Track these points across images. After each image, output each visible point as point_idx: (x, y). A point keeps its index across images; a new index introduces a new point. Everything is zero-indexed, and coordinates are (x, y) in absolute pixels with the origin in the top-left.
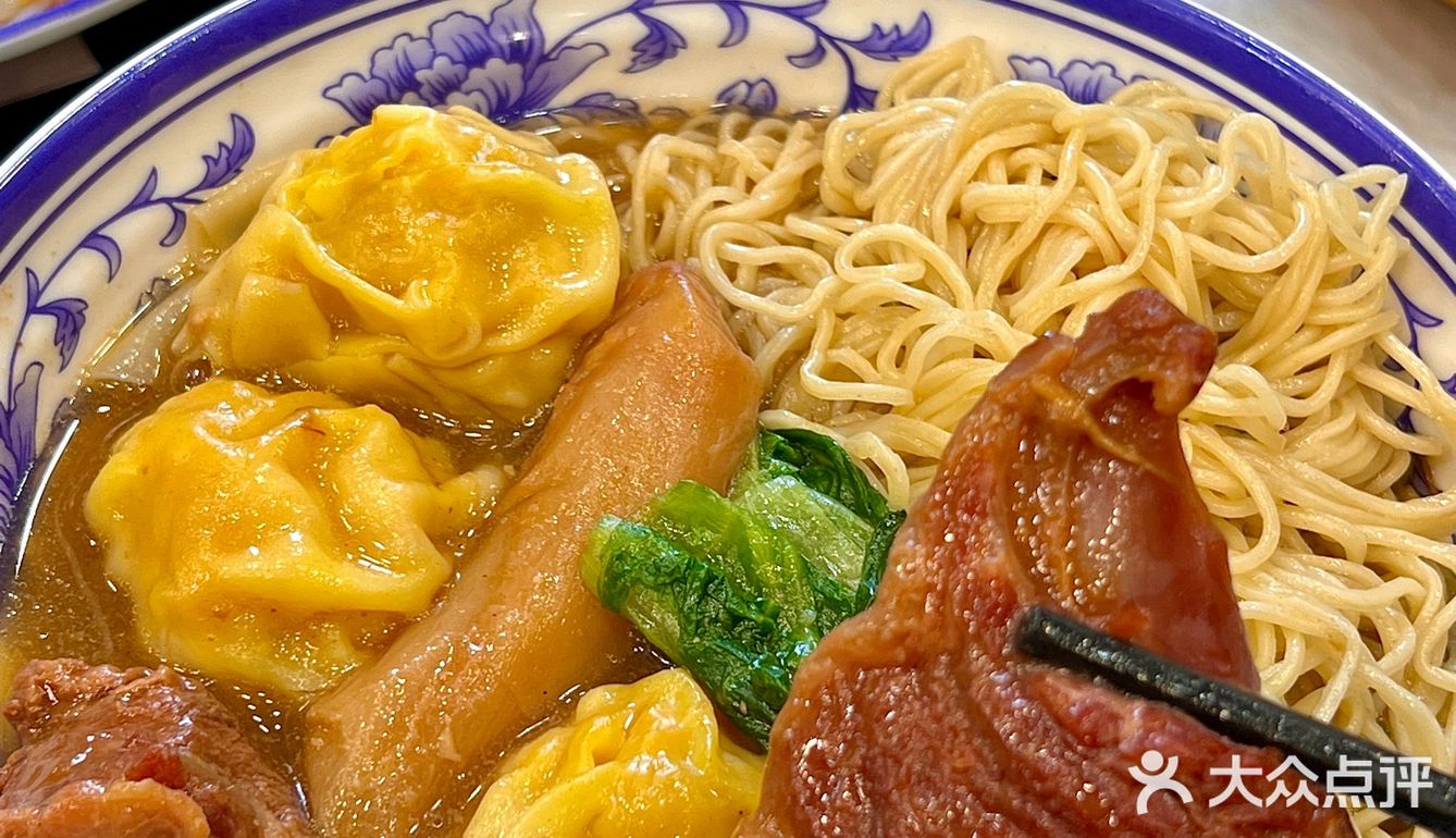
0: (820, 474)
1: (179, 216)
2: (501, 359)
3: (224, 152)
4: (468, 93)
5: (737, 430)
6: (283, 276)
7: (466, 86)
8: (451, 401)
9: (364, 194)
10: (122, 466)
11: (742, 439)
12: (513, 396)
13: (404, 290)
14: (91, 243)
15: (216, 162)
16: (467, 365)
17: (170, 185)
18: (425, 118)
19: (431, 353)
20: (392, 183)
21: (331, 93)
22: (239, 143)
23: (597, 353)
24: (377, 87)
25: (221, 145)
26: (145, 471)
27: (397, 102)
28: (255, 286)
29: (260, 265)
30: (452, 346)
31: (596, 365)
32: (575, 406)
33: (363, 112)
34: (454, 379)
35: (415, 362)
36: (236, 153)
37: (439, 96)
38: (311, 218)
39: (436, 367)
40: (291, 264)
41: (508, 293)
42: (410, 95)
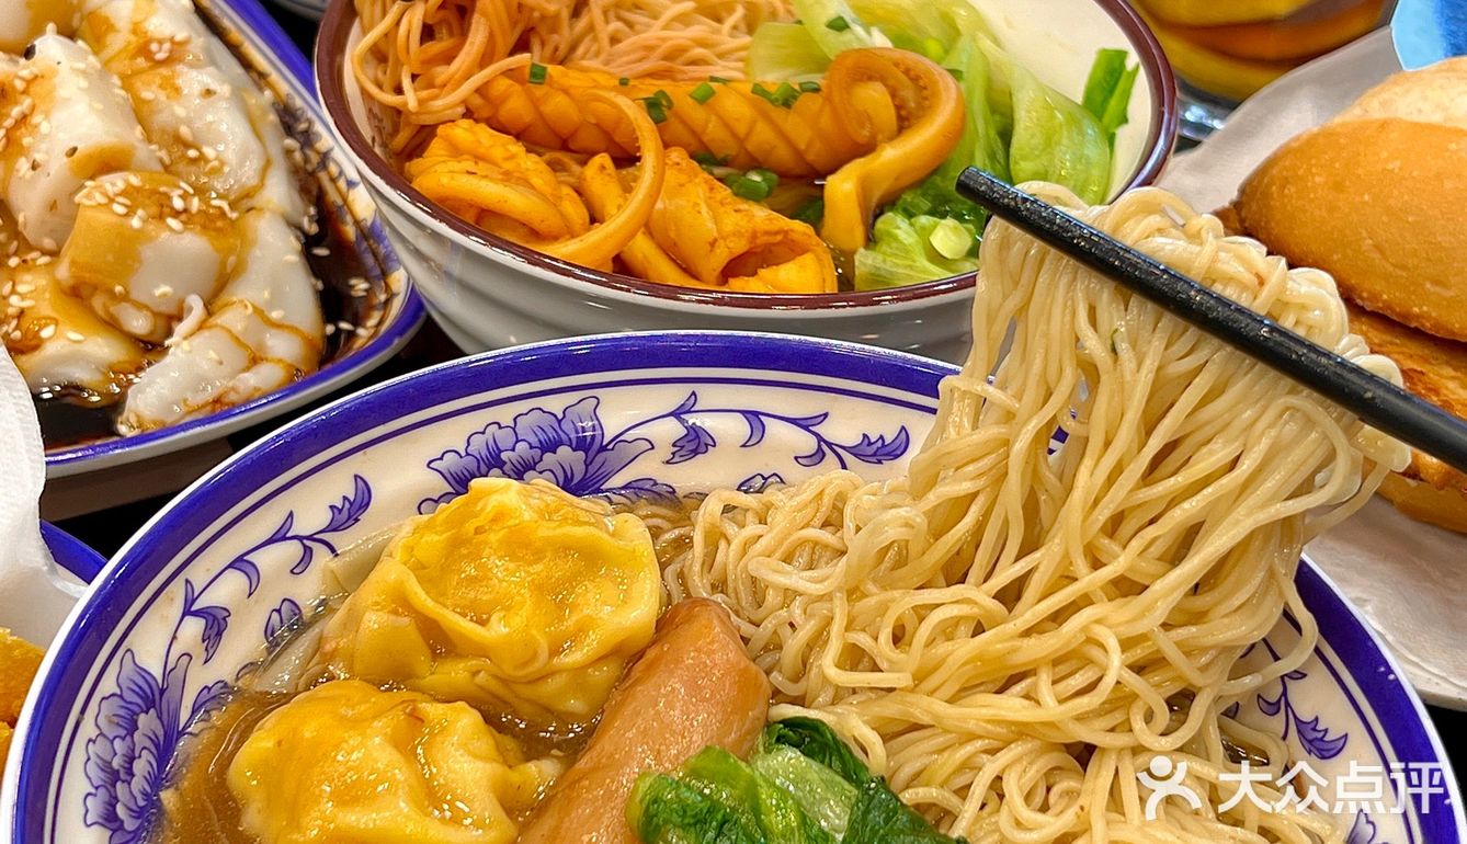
0: (817, 750)
1: (308, 552)
2: (564, 675)
3: (347, 503)
4: (541, 473)
5: (748, 724)
6: (395, 612)
7: (539, 467)
8: (526, 709)
9: (460, 546)
10: (261, 743)
11: (752, 732)
12: (575, 704)
13: (488, 620)
14: (237, 565)
15: (340, 511)
16: (539, 679)
17: (302, 526)
18: (508, 488)
19: (508, 670)
20: (481, 537)
21: (432, 465)
22: (359, 500)
23: (640, 665)
24: (470, 463)
25: (345, 498)
26: (279, 743)
27: (486, 476)
28: (373, 621)
29: (377, 603)
30: (525, 664)
31: (638, 675)
32: (621, 705)
33: (460, 483)
34: (526, 691)
35: (496, 677)
36: (356, 506)
37: (520, 472)
38: (419, 569)
39: (513, 682)
40: (401, 603)
41: (571, 622)
42: (496, 471)
